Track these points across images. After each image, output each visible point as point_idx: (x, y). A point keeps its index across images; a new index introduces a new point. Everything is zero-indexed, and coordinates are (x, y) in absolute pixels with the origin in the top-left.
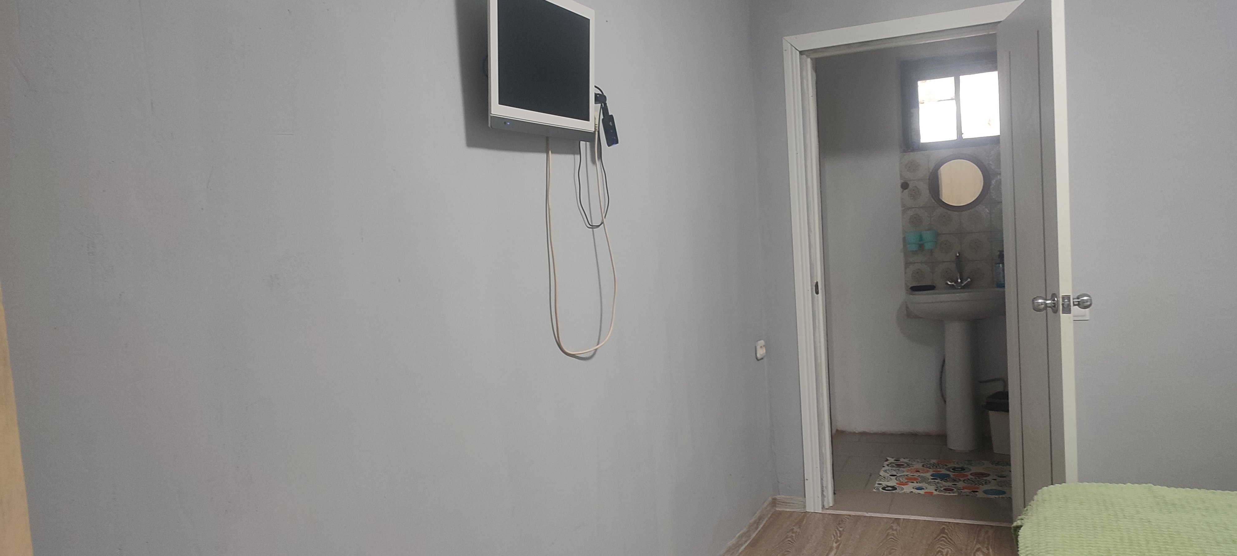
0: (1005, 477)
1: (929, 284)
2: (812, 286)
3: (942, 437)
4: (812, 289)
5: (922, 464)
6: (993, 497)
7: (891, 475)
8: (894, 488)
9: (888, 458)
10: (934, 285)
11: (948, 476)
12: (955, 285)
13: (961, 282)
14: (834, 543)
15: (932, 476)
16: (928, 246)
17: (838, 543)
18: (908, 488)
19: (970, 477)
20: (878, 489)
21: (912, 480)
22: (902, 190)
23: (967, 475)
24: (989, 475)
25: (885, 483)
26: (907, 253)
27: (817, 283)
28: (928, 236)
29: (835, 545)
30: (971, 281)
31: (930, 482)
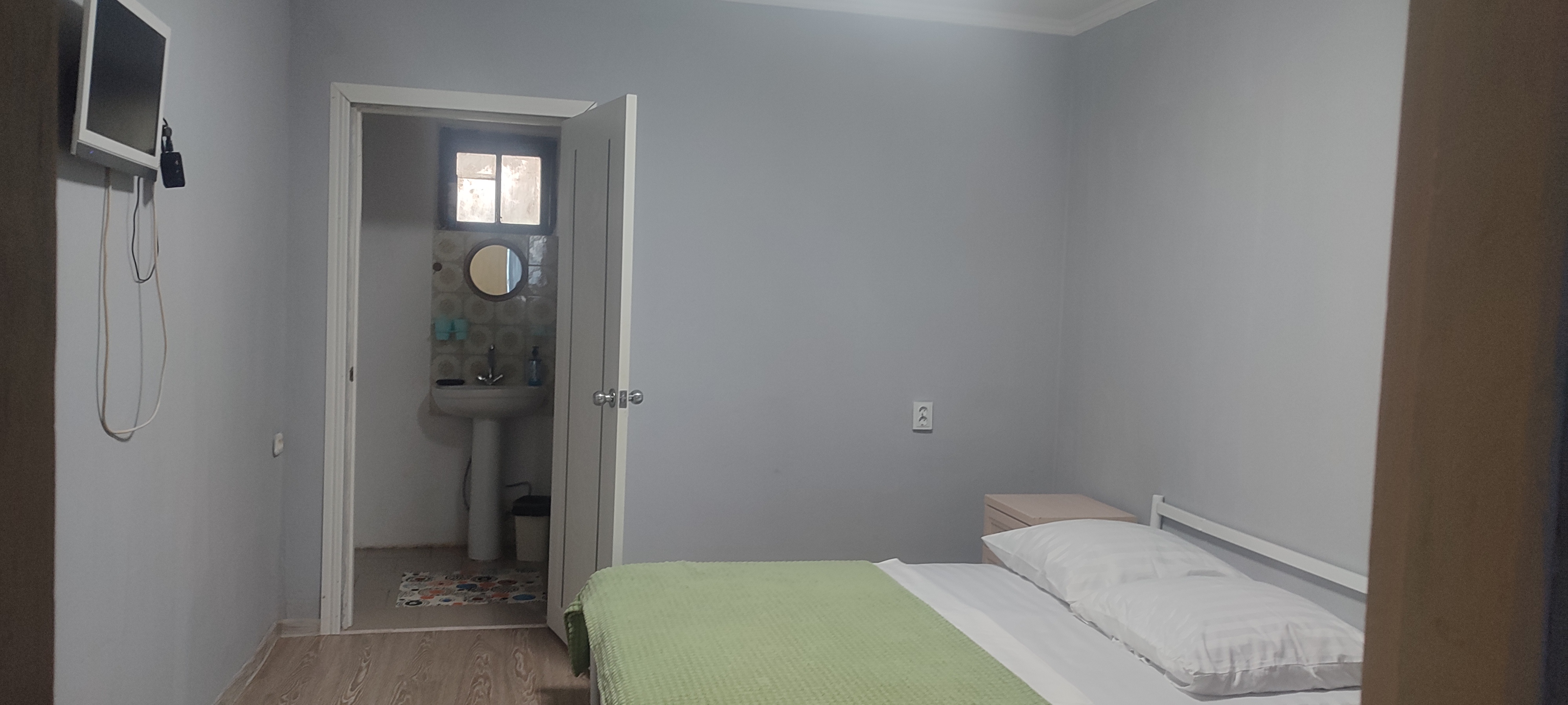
0: (532, 582)
1: (457, 378)
2: (347, 371)
3: (462, 548)
4: (347, 375)
5: (445, 576)
6: (523, 602)
7: (413, 590)
8: (419, 603)
9: (406, 573)
10: (463, 379)
11: (476, 586)
12: (486, 380)
13: (493, 378)
14: (363, 663)
15: (458, 587)
16: (460, 336)
17: (368, 662)
18: (435, 601)
19: (498, 585)
20: (401, 604)
21: (438, 593)
22: (434, 271)
23: (494, 584)
24: (515, 583)
25: (407, 599)
26: (437, 343)
27: (352, 368)
28: (460, 325)
29: (364, 665)
30: (503, 376)
31: (458, 593)
